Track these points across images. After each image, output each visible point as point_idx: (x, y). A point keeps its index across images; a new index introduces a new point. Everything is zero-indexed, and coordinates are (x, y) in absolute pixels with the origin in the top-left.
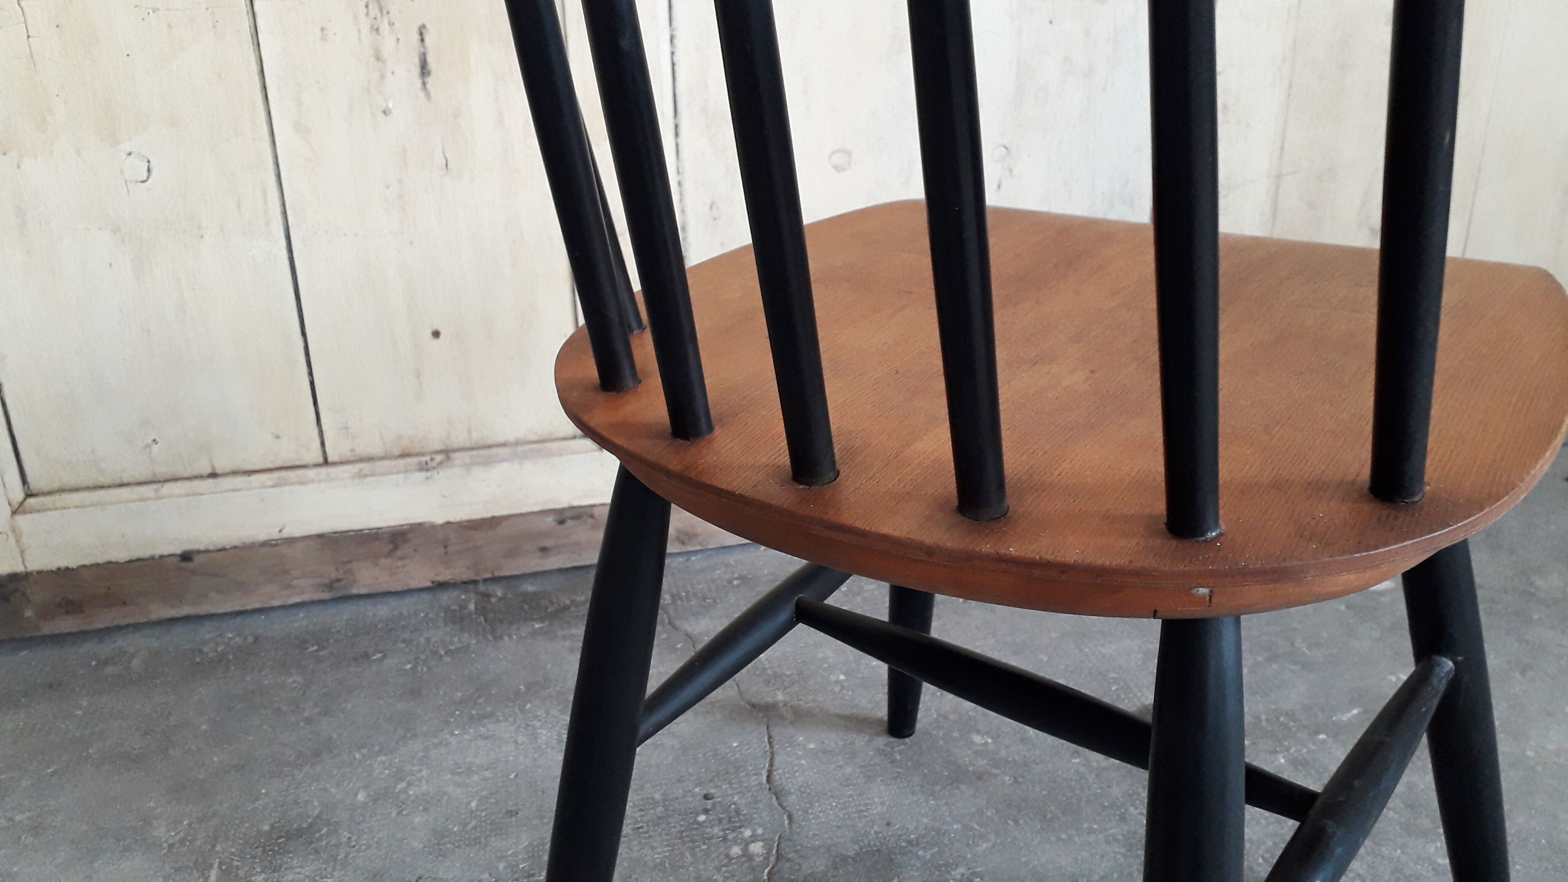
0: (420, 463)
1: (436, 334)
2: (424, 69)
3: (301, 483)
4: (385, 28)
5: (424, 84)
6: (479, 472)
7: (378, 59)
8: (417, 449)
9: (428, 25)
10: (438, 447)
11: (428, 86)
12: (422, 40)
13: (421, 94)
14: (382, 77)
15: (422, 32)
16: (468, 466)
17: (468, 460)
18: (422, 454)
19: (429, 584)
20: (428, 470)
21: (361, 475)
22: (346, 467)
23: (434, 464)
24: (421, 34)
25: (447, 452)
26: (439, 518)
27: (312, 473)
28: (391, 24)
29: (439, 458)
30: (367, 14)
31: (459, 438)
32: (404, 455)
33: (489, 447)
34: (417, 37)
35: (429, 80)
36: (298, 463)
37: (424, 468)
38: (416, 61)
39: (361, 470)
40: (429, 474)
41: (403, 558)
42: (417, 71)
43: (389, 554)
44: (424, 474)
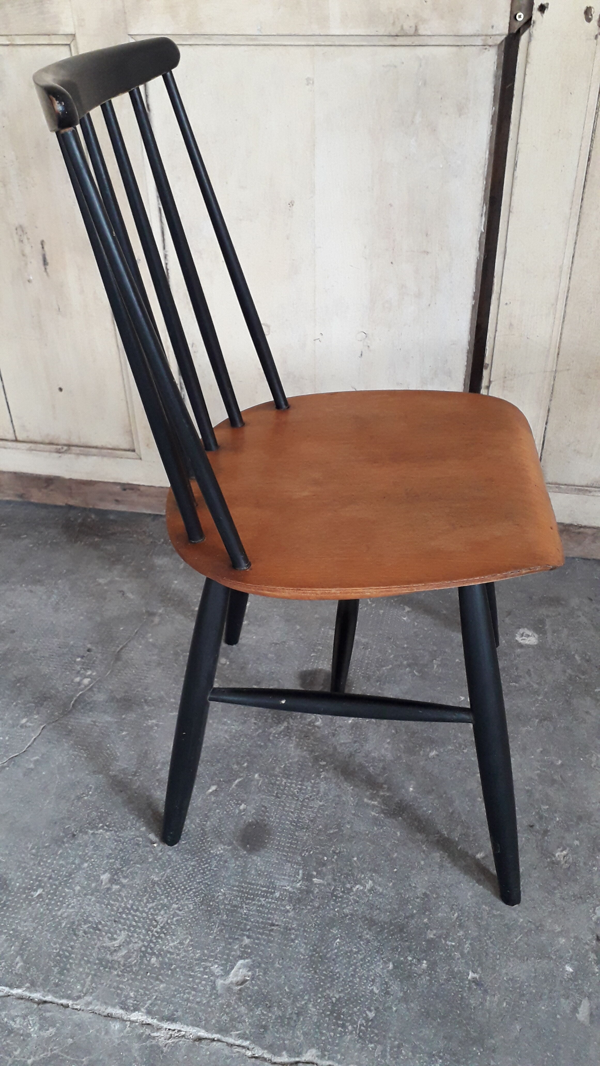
0: (56, 449)
1: (61, 390)
2: (45, 262)
3: (5, 448)
4: (25, 241)
5: (46, 269)
6: (83, 459)
7: (24, 255)
8: (56, 442)
9: (45, 240)
10: (65, 442)
11: (48, 270)
12: (43, 248)
13: (45, 274)
14: (26, 264)
15: (42, 243)
16: (78, 454)
17: (78, 452)
18: (57, 445)
19: (64, 505)
20: (60, 453)
21: (31, 450)
22: (25, 444)
23: (63, 450)
24: (42, 245)
25: (69, 446)
26: (67, 476)
27: (10, 444)
28: (28, 239)
29: (65, 448)
30: (17, 233)
31: (75, 441)
32: (51, 444)
33: (90, 447)
34: (40, 246)
35: (47, 267)
36: (4, 438)
37: (58, 452)
38: (41, 257)
39: (31, 447)
40: (60, 455)
41: (52, 490)
42: (41, 262)
43: (46, 487)
44: (57, 455)
